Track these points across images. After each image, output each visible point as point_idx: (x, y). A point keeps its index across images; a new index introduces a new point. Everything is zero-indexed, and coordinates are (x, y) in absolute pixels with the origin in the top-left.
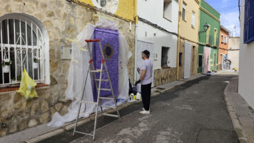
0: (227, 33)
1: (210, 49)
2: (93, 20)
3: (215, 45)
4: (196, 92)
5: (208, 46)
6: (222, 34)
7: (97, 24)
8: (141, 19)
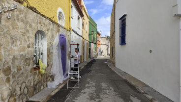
0: (99, 35)
1: (93, 44)
2: (59, 31)
3: (95, 42)
4: (97, 68)
5: (92, 42)
6: (98, 36)
7: (60, 33)
8: (73, 31)
